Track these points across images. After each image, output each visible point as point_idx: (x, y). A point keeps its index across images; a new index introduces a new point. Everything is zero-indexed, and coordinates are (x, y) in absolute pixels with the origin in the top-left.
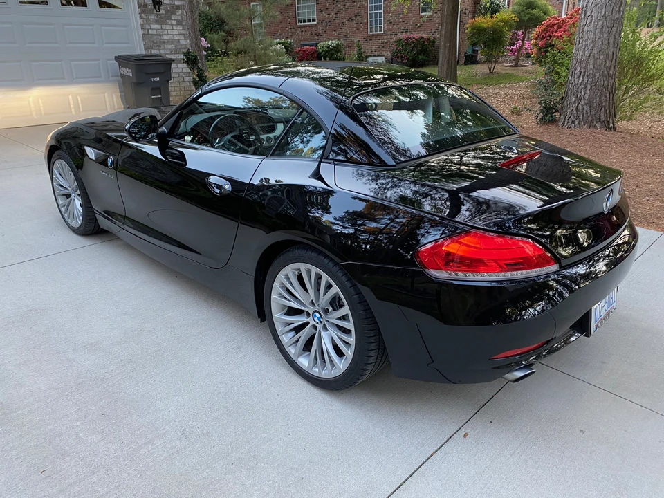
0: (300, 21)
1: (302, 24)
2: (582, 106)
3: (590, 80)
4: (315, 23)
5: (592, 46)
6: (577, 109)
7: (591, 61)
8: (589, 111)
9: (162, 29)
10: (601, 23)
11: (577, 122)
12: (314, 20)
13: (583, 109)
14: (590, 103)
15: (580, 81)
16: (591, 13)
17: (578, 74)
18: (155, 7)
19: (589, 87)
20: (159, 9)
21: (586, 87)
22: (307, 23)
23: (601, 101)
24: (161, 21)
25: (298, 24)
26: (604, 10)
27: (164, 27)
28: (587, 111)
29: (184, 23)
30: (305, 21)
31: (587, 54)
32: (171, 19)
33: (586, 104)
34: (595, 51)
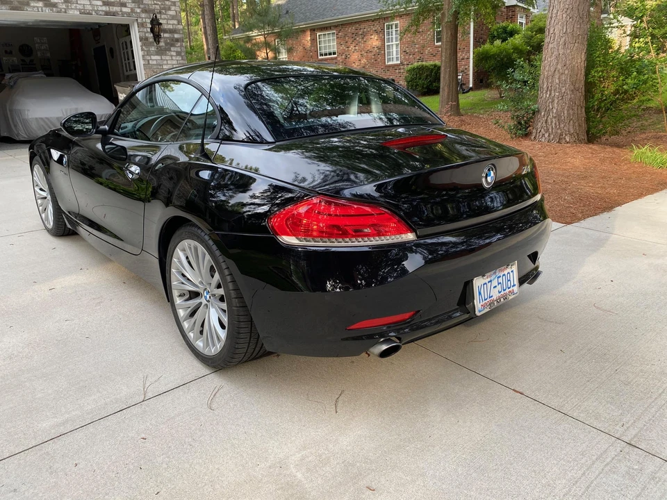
0: (321, 55)
1: (324, 57)
2: (551, 119)
3: (558, 94)
4: (336, 56)
5: (556, 61)
6: (546, 122)
7: (557, 76)
8: (558, 124)
9: (162, 59)
10: (563, 39)
11: (546, 135)
12: (334, 53)
13: (552, 122)
14: (558, 117)
15: (548, 96)
16: (554, 30)
17: (546, 89)
18: (155, 40)
19: (556, 101)
20: (159, 42)
21: (553, 101)
22: (328, 56)
23: (569, 114)
24: (161, 52)
25: (320, 57)
26: (565, 28)
27: (164, 57)
28: (555, 124)
29: (183, 54)
30: (326, 55)
31: (553, 69)
32: (170, 50)
33: (555, 117)
34: (559, 67)
